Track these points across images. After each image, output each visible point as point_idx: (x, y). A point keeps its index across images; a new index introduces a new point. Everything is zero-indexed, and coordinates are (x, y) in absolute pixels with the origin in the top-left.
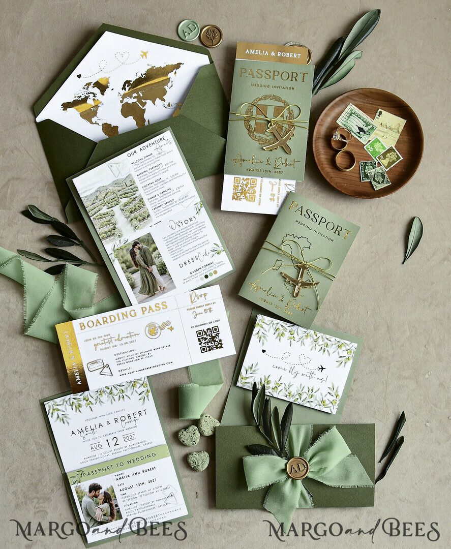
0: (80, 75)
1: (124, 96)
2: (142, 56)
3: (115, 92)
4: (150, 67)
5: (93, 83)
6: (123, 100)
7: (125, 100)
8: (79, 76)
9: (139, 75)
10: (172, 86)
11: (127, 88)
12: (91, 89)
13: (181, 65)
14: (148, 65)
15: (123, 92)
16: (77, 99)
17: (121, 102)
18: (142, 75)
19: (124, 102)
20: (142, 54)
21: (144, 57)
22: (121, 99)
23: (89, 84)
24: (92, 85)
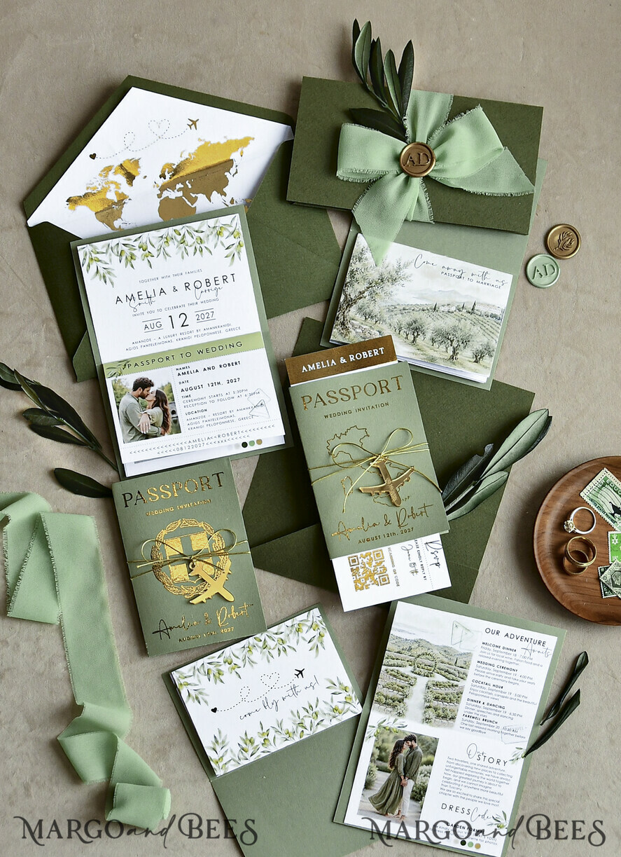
0: (95, 155)
1: (163, 189)
2: (190, 126)
3: (150, 181)
4: (203, 143)
5: (114, 168)
6: (162, 193)
7: (165, 194)
8: (93, 156)
9: (186, 156)
10: (236, 172)
11: (168, 176)
12: (111, 177)
13: (251, 142)
14: (200, 140)
15: (161, 182)
16: (89, 191)
17: (159, 196)
18: (189, 154)
19: (164, 196)
20: (191, 123)
21: (193, 127)
22: (159, 192)
23: (108, 169)
24: (113, 171)
